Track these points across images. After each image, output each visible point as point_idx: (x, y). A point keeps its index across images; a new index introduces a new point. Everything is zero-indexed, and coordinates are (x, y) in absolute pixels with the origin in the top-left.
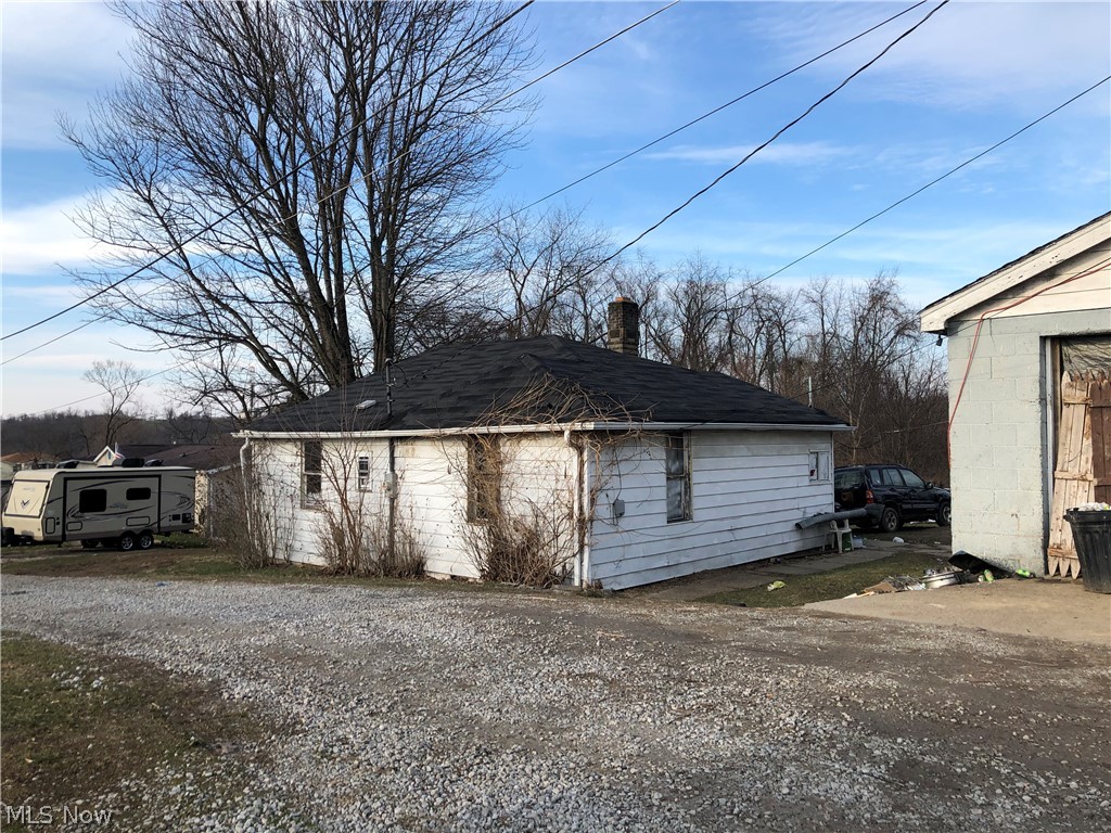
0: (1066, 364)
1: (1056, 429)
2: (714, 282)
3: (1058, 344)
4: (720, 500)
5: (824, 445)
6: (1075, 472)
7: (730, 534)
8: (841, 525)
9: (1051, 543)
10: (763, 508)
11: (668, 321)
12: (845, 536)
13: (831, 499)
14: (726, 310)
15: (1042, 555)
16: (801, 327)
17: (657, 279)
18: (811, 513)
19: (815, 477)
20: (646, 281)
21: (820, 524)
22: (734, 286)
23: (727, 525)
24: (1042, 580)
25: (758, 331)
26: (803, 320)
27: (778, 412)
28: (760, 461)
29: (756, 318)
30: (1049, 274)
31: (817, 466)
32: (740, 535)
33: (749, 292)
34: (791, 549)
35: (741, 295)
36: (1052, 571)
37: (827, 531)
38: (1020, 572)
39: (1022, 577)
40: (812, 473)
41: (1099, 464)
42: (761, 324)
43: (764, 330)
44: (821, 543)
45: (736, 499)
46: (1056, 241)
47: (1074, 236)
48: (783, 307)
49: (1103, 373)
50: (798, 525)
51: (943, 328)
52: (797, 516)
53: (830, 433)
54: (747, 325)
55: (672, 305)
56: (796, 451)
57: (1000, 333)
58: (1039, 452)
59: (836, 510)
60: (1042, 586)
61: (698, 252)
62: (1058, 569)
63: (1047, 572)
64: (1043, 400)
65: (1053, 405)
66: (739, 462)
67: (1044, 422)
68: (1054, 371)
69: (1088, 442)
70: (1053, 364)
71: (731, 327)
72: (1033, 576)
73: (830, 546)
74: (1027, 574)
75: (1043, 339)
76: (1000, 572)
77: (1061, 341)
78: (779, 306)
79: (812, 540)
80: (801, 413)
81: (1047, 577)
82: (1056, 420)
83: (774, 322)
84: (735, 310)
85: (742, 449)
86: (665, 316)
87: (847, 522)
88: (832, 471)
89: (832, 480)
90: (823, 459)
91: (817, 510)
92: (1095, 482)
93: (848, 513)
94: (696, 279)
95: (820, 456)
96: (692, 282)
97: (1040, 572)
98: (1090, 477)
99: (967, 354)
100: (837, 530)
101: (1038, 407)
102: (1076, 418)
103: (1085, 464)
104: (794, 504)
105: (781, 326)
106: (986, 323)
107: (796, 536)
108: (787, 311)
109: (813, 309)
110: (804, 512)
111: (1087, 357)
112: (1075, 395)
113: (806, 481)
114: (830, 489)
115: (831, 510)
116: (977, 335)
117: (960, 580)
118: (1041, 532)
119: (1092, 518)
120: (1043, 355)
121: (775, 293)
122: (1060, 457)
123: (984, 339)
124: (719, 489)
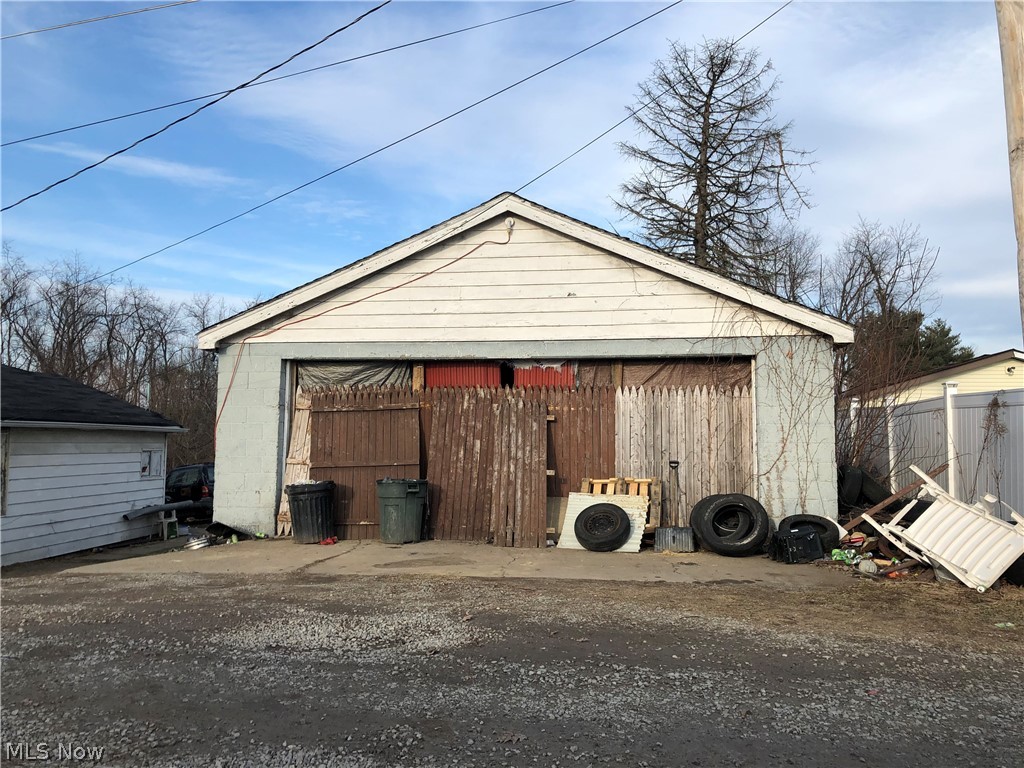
0: (300, 380)
1: (291, 427)
2: (94, 286)
3: (296, 364)
4: (39, 495)
5: (157, 445)
6: (299, 459)
7: (50, 527)
8: (168, 514)
9: (280, 511)
10: (90, 502)
11: (39, 321)
12: (171, 525)
13: (162, 493)
14: (105, 316)
15: (274, 521)
16: (182, 339)
17: (25, 276)
18: (139, 506)
19: (146, 473)
20: (12, 276)
21: (150, 514)
22: (116, 293)
23: (46, 519)
24: (273, 539)
25: (139, 339)
26: (183, 332)
27: (112, 414)
28: (89, 459)
29: (138, 326)
30: (289, 314)
31: (149, 463)
32: (58, 528)
33: (131, 301)
34: (117, 539)
35: (123, 303)
36: (279, 532)
37: (155, 521)
38: (258, 535)
39: (258, 538)
40: (144, 469)
41: (314, 454)
42: (142, 333)
43: (144, 339)
44: (149, 533)
45: (59, 494)
46: (292, 291)
47: (303, 289)
48: (165, 318)
49: (322, 388)
50: (125, 517)
51: (213, 347)
52: (126, 508)
53: (165, 434)
54: (127, 332)
55: (44, 305)
56: (128, 449)
57: (256, 355)
58: (276, 444)
59: (166, 503)
60: (271, 543)
61: (77, 255)
62: (283, 531)
63: (276, 533)
64: (281, 406)
65: (288, 409)
66: (66, 459)
67: (281, 422)
68: (292, 385)
69: (309, 437)
70: (291, 380)
71: (111, 334)
72: (267, 536)
73: (158, 534)
74: (263, 536)
75: (284, 361)
76: (243, 536)
77: (297, 363)
78: (162, 316)
79: (139, 530)
80: (135, 415)
81: (276, 537)
82: (291, 421)
83: (155, 330)
84: (115, 317)
85: (69, 446)
86: (37, 314)
87: (174, 512)
88: (164, 468)
89: (164, 476)
90: (155, 458)
91: (148, 503)
92: (310, 466)
93: (176, 504)
94: (73, 283)
95: (153, 455)
96: (67, 285)
97: (271, 534)
98: (308, 461)
99: (232, 369)
100: (163, 520)
101: (277, 411)
102: (303, 419)
103: (307, 453)
104: (124, 497)
105: (163, 336)
106: (247, 346)
107: (122, 527)
108: (168, 321)
109: (195, 323)
110: (133, 505)
111: (314, 376)
112: (303, 402)
113: (138, 476)
114: (162, 484)
115: (161, 502)
116: (240, 355)
117: (212, 543)
118: (274, 503)
119: (299, 490)
120: (283, 372)
121: (158, 304)
122: (291, 448)
123: (245, 359)
124: (39, 484)
